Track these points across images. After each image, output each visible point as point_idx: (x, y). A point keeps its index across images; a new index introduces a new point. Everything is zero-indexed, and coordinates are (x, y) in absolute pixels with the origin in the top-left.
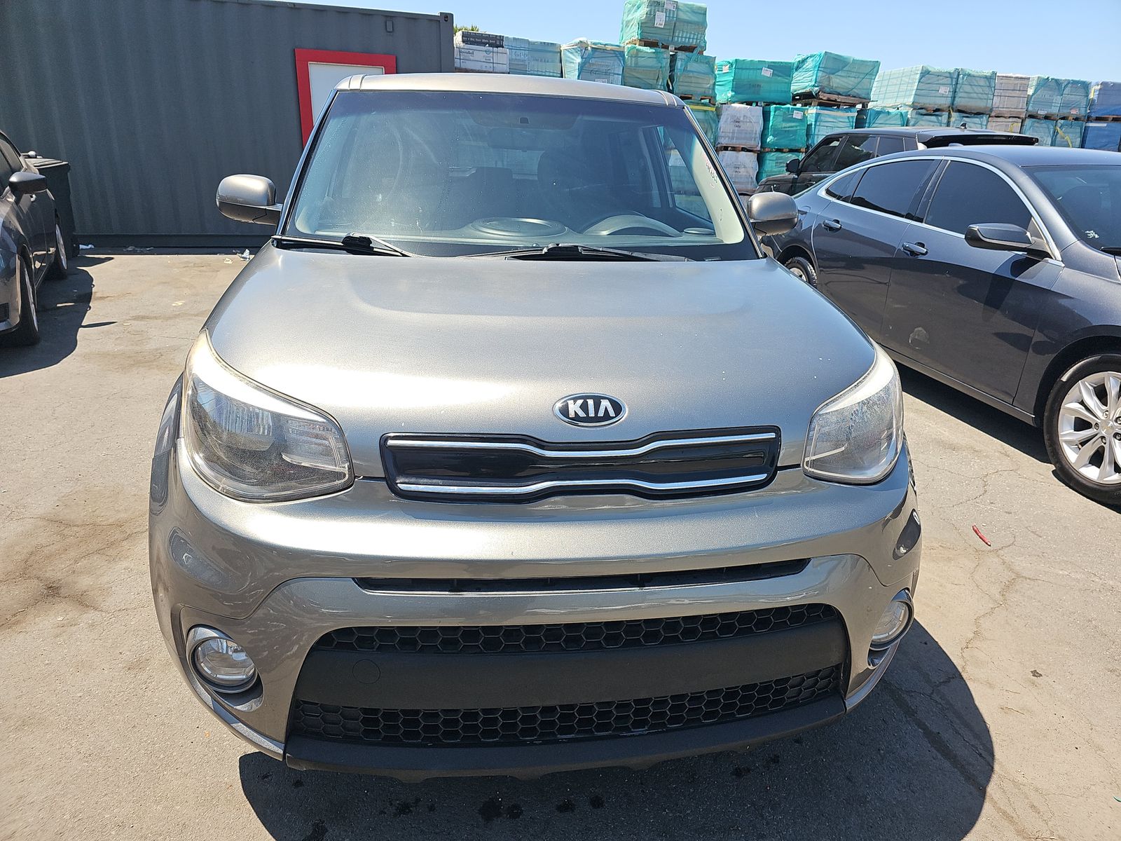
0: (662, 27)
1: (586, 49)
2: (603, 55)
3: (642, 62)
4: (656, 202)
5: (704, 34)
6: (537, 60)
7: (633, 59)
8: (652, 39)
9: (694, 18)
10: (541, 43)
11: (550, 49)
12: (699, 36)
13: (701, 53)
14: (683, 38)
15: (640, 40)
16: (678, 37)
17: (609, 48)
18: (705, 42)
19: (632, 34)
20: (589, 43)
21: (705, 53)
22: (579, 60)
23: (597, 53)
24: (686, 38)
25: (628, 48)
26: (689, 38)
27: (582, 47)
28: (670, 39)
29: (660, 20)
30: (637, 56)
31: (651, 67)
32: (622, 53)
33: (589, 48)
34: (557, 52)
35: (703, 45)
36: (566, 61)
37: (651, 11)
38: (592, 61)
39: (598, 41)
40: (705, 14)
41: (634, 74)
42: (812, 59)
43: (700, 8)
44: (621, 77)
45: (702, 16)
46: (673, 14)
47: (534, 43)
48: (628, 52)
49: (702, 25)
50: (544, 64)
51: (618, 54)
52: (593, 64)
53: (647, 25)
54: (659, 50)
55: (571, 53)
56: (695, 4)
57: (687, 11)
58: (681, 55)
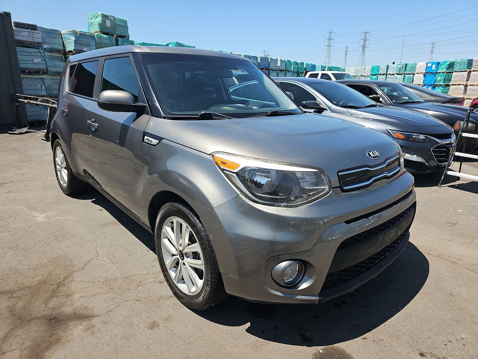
0: (109, 26)
1: (77, 33)
2: (85, 37)
3: (103, 41)
4: (226, 98)
5: (127, 31)
6: (50, 37)
7: (99, 39)
8: (106, 31)
9: (122, 24)
10: (51, 29)
11: (56, 32)
12: (126, 32)
13: (128, 39)
14: (119, 32)
15: (100, 32)
16: (117, 31)
17: (88, 34)
18: (129, 34)
19: (96, 29)
20: (78, 31)
21: (130, 39)
22: (74, 39)
23: (82, 36)
24: (120, 32)
25: (96, 34)
26: (122, 32)
27: (74, 33)
28: (114, 32)
29: (108, 24)
30: (100, 38)
31: (108, 43)
32: (94, 37)
33: (78, 33)
34: (59, 34)
35: (128, 35)
36: (66, 38)
37: (103, 19)
38: (80, 39)
39: (81, 31)
40: (127, 23)
41: (101, 46)
42: (171, 44)
43: (124, 20)
44: (95, 47)
45: (125, 23)
46: (114, 22)
47: (47, 29)
48: (96, 36)
49: (126, 28)
50: (54, 39)
51: (92, 37)
52: (81, 41)
53: (102, 25)
54: (110, 36)
55: (68, 35)
56: (122, 18)
57: (119, 21)
58: (120, 39)
